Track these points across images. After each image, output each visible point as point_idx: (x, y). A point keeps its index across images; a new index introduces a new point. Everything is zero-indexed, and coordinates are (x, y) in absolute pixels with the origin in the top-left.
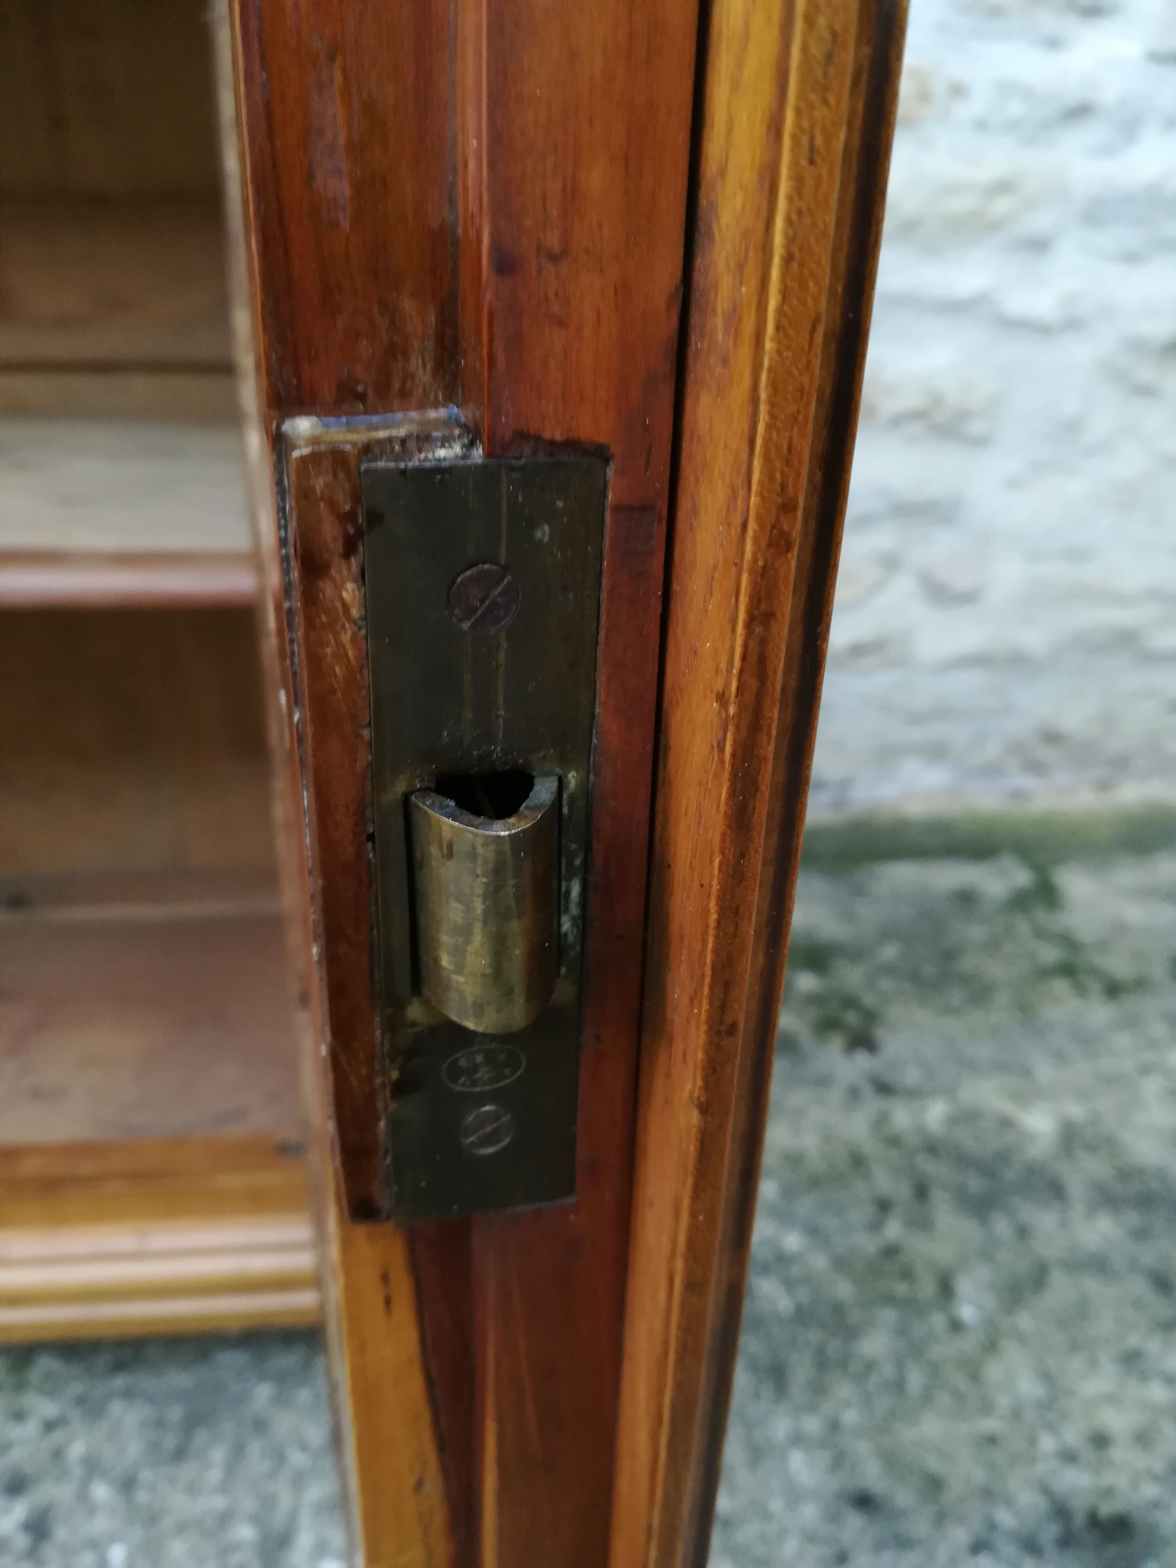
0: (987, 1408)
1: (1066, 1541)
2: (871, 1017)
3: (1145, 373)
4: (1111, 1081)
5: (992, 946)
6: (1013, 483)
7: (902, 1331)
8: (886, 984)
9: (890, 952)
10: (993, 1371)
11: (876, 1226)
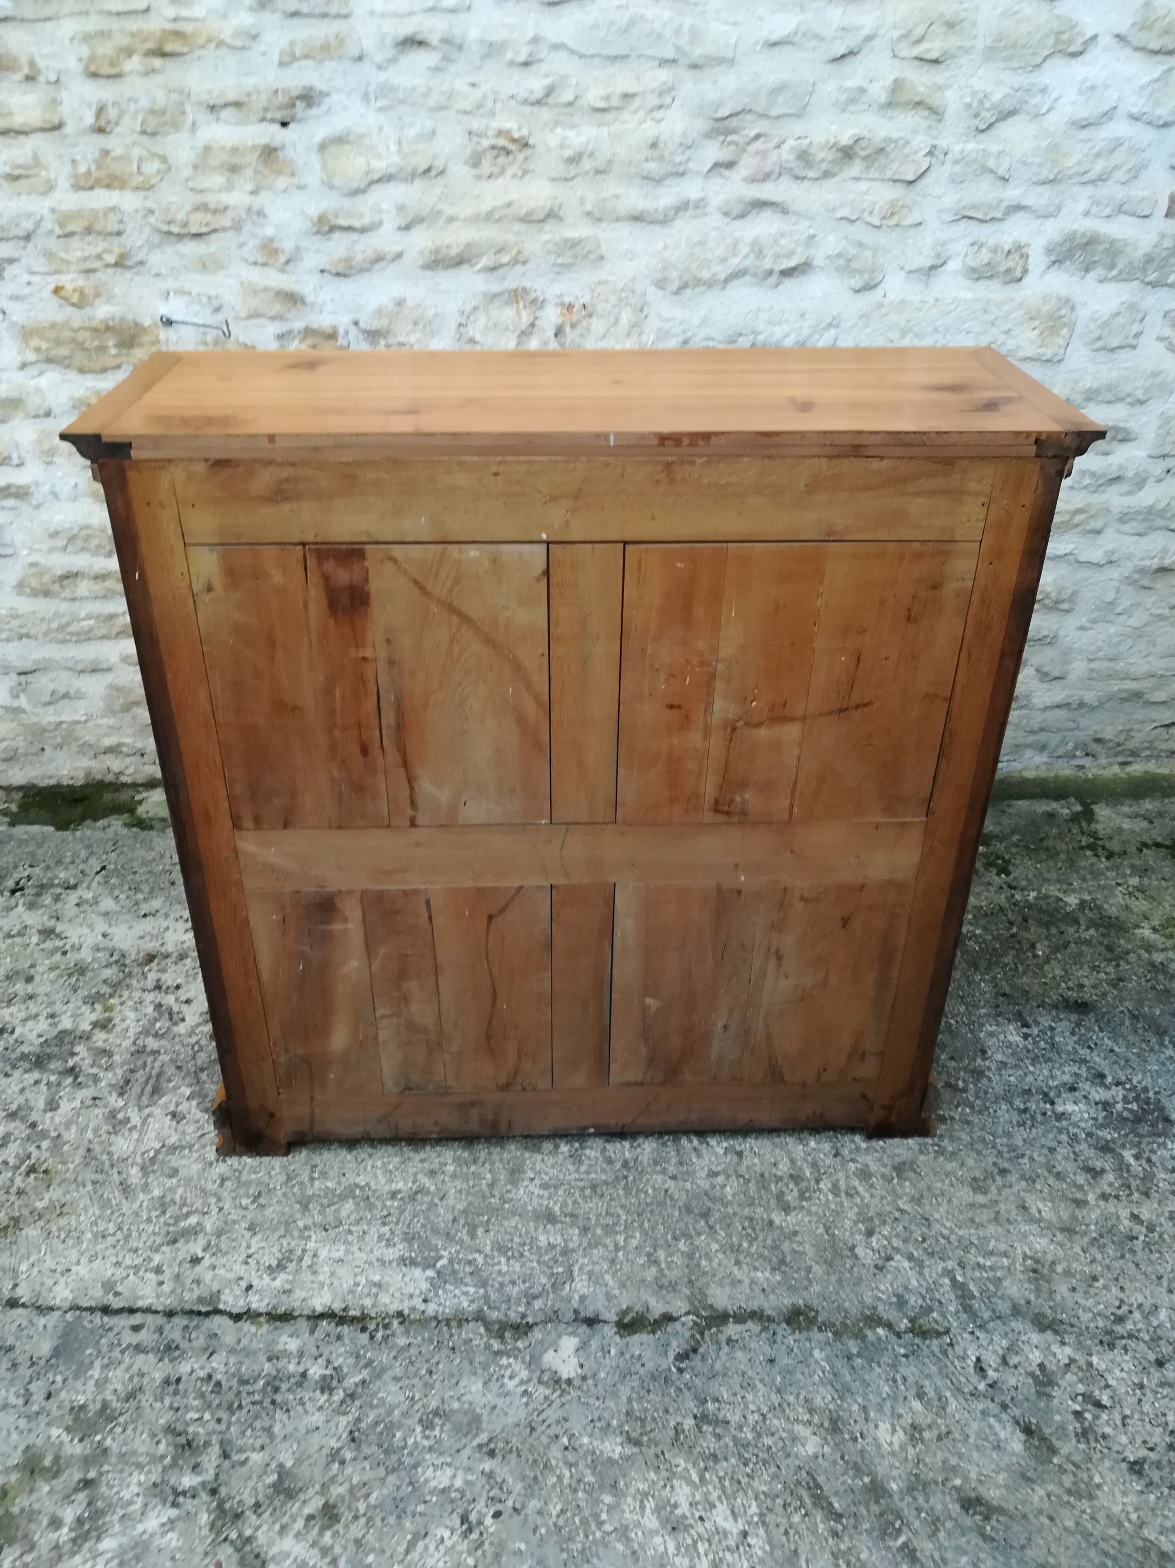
0: (1045, 976)
1: (1066, 1007)
2: (1007, 862)
3: (1145, 582)
4: (1104, 888)
5: (1060, 836)
6: (1082, 628)
7: (1017, 956)
8: (1014, 850)
9: (1016, 838)
10: (1046, 968)
11: (1008, 929)
